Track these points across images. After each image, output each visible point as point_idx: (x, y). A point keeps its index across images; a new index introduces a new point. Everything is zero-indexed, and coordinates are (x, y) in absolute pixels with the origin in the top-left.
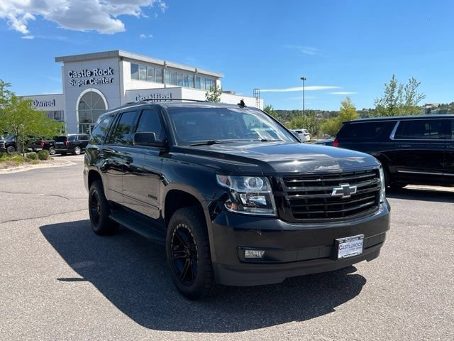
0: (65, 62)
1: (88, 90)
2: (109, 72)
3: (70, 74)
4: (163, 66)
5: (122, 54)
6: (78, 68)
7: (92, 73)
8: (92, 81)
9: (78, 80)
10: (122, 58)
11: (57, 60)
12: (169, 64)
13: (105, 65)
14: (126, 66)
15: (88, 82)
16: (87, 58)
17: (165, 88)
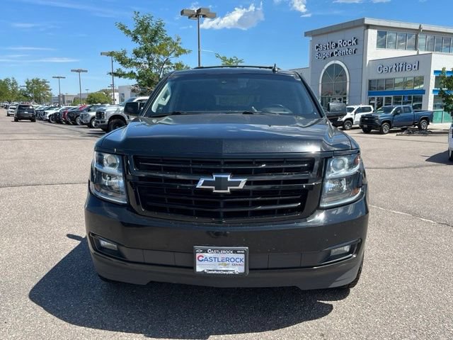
0: (313, 36)
1: (332, 62)
2: (354, 42)
3: (317, 47)
4: (418, 31)
5: (367, 21)
6: (324, 40)
7: (337, 45)
8: (336, 53)
9: (323, 53)
10: (368, 26)
11: (307, 34)
12: (425, 27)
13: (350, 35)
14: (372, 35)
15: (332, 55)
16: (333, 30)
17: (418, 54)
